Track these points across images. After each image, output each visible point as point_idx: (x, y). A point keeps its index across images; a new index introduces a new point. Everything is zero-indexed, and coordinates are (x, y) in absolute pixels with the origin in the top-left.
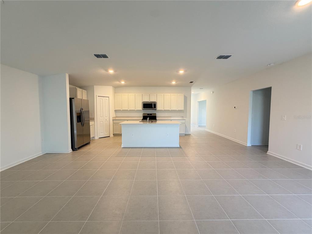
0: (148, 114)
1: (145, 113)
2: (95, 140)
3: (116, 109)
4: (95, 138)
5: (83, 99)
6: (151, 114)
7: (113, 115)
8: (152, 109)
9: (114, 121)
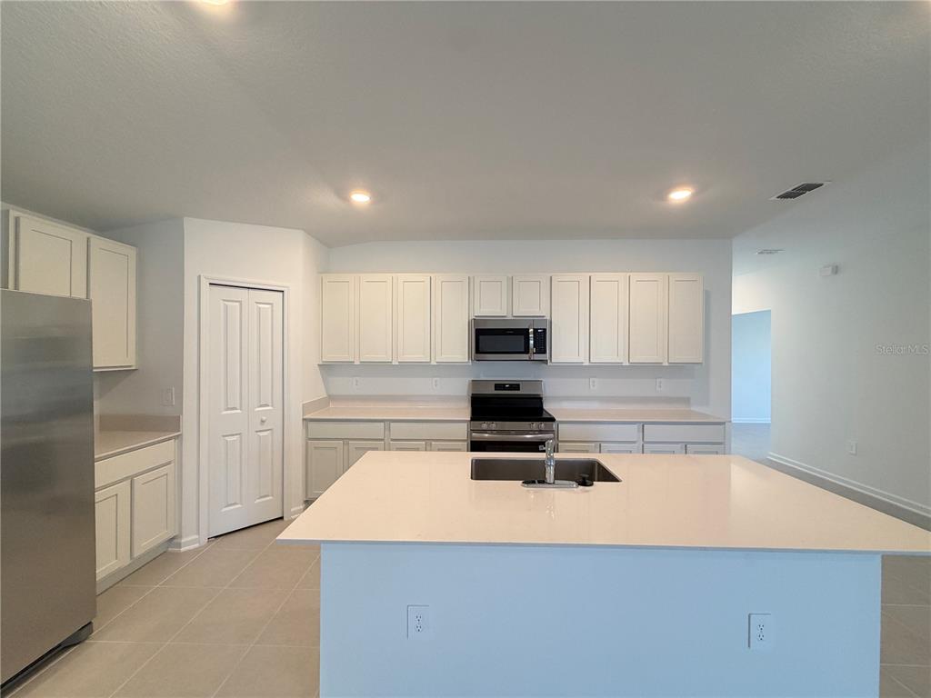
0: (499, 386)
1: (483, 378)
2: (179, 554)
3: (329, 358)
4: (179, 545)
5: (22, 289)
6: (516, 387)
7: (303, 389)
8: (526, 356)
9: (311, 425)
